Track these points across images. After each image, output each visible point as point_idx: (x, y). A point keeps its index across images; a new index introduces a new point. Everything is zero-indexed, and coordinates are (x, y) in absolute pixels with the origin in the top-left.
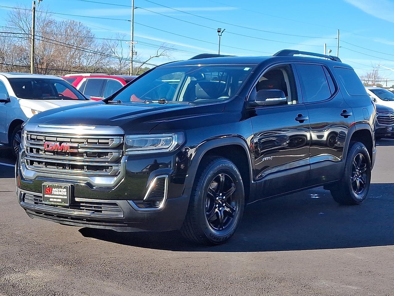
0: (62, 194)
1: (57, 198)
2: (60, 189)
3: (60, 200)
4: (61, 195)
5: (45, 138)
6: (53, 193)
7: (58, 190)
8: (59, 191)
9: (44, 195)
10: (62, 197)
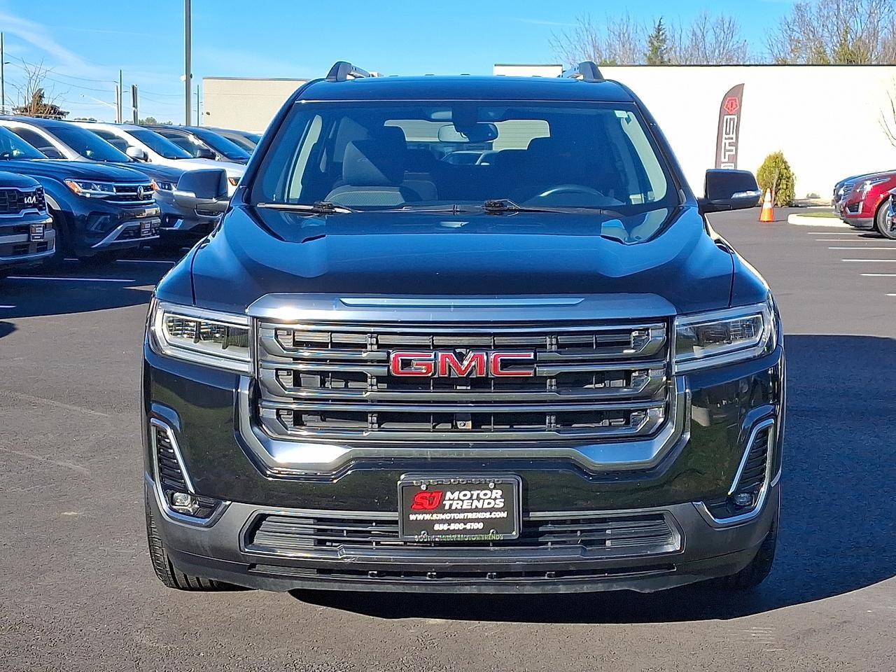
0: (486, 506)
1: (465, 521)
2: (475, 493)
3: (480, 526)
4: (485, 510)
5: (377, 341)
6: (447, 507)
7: (469, 496)
8: (475, 497)
9: (405, 517)
10: (480, 515)
